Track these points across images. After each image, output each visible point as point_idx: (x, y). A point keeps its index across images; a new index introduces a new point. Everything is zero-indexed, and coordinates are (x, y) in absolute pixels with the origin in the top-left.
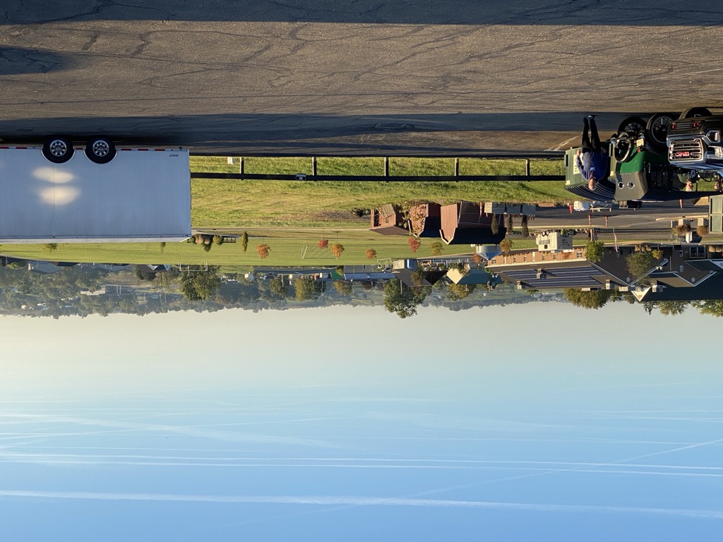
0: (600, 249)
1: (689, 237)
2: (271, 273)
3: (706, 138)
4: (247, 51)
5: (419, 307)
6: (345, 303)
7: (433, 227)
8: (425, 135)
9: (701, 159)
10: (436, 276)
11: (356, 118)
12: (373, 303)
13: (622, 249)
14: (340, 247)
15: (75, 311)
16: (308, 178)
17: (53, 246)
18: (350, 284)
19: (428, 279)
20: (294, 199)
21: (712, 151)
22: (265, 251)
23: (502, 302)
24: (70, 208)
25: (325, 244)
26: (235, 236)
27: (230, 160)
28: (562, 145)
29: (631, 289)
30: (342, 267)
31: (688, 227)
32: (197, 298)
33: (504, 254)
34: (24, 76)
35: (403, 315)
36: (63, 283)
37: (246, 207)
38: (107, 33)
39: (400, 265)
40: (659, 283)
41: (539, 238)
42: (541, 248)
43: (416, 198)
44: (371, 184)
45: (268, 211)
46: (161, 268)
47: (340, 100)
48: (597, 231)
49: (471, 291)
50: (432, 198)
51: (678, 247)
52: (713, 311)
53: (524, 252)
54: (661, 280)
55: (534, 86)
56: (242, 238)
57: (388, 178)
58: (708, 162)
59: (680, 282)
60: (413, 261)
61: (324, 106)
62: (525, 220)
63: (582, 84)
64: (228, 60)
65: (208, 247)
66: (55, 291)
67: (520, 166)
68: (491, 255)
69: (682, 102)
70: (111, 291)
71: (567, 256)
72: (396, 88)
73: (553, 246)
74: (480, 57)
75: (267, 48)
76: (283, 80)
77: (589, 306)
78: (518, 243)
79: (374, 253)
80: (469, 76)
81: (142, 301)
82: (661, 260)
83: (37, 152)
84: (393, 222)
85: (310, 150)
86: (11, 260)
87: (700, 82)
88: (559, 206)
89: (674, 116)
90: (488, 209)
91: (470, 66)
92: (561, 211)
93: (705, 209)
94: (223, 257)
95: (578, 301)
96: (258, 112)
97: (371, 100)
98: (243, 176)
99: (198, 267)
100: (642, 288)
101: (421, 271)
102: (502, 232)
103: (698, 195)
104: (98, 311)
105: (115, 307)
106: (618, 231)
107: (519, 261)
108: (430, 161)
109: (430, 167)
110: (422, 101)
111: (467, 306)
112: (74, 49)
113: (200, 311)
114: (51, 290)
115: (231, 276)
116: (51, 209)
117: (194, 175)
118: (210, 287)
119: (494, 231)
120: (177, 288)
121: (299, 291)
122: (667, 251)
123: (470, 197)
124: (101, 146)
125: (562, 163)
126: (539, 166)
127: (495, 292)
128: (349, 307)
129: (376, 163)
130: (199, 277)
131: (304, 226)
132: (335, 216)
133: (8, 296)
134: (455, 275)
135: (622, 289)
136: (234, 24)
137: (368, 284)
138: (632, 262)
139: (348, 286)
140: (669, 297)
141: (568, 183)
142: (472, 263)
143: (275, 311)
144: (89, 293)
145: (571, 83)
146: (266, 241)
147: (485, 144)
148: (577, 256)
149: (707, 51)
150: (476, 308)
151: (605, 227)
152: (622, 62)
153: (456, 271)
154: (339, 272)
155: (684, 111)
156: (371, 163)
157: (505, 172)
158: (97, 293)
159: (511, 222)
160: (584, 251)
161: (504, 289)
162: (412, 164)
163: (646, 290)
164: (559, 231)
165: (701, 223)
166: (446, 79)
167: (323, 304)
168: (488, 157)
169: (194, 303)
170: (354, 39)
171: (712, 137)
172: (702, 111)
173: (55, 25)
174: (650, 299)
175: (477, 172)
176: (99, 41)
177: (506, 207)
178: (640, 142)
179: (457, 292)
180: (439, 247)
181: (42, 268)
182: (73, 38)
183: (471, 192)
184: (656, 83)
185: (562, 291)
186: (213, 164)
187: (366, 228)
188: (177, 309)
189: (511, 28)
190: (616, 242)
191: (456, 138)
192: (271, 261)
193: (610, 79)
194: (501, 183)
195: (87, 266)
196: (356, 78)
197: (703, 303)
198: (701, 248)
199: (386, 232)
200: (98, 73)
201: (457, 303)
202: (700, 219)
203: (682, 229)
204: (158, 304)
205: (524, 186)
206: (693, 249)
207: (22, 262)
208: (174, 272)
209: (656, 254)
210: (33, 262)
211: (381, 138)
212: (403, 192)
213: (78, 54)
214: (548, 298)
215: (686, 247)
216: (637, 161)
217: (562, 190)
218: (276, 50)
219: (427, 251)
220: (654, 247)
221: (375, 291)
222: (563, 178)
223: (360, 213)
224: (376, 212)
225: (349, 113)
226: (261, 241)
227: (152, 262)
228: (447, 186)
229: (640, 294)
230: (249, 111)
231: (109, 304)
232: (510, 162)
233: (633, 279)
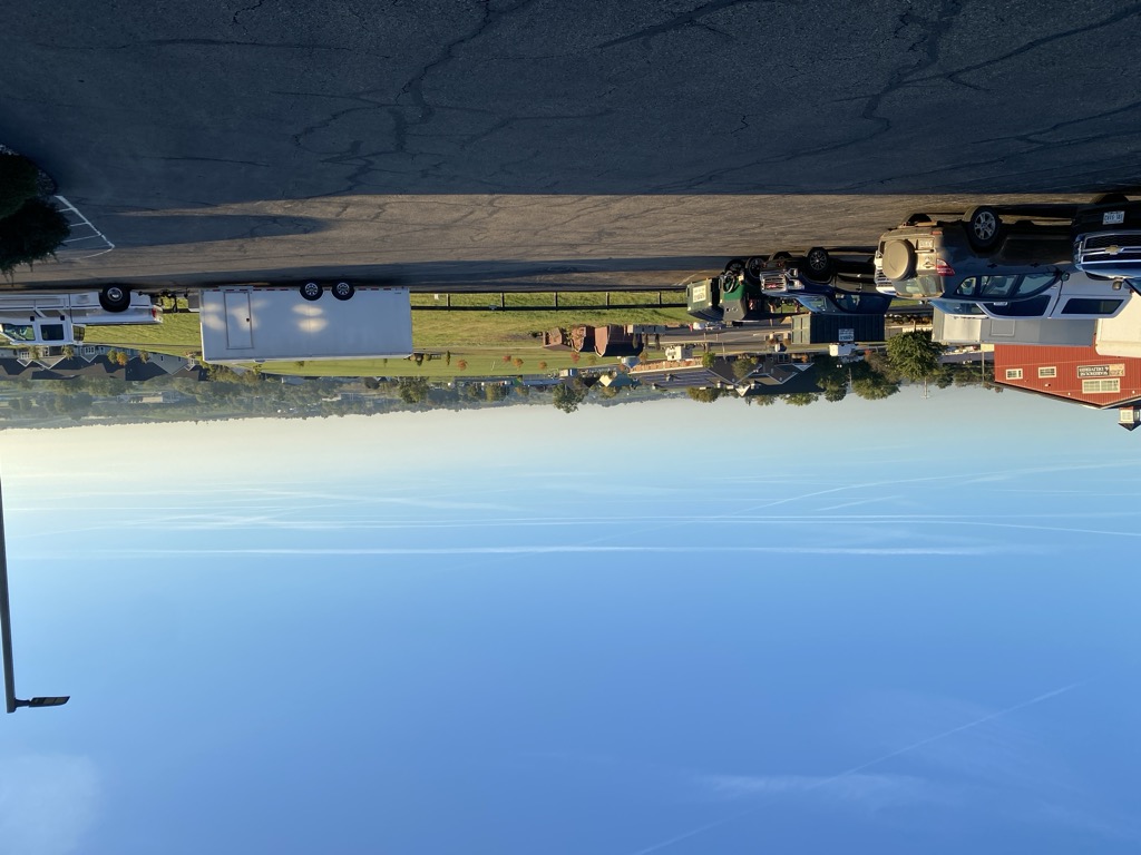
0: (713, 357)
1: (777, 347)
2: (468, 381)
3: (787, 274)
4: (456, 215)
5: (579, 405)
6: (524, 403)
7: (589, 344)
8: (584, 275)
9: (784, 289)
10: (592, 381)
11: (533, 263)
12: (545, 403)
13: (728, 358)
14: (520, 361)
15: (318, 414)
16: (498, 309)
17: (302, 364)
18: (528, 389)
19: (586, 383)
20: (484, 325)
21: (792, 283)
22: (463, 365)
23: (641, 399)
24: (321, 334)
25: (509, 358)
26: (441, 354)
27: (436, 296)
28: (685, 281)
29: (735, 387)
30: (521, 376)
31: (776, 340)
32: (412, 402)
33: (642, 364)
34: (291, 236)
35: (568, 411)
36: (309, 392)
37: (449, 332)
38: (356, 204)
39: (565, 373)
40: (756, 382)
41: (668, 351)
42: (670, 358)
43: (576, 323)
44: (543, 312)
45: (465, 335)
46: (383, 379)
47: (522, 250)
48: (710, 344)
49: (618, 392)
50: (589, 323)
51: (770, 355)
52: (795, 402)
53: (656, 362)
54: (757, 380)
55: (665, 238)
56: (446, 356)
57: (557, 308)
58: (790, 291)
59: (771, 381)
60: (575, 371)
61: (511, 255)
62: (657, 338)
63: (699, 236)
64: (442, 222)
65: (420, 363)
66: (303, 399)
67: (653, 297)
68: (632, 364)
69: (771, 248)
70: (346, 397)
71: (688, 364)
72: (564, 241)
73: (678, 356)
74: (626, 218)
75: (471, 213)
76: (481, 236)
77: (705, 401)
78: (653, 355)
79: (545, 365)
80: (618, 232)
81: (369, 405)
82: (757, 365)
83: (295, 293)
84: (559, 341)
85: (499, 288)
86: (269, 376)
87: (782, 233)
88: (682, 327)
89: (765, 258)
90: (630, 330)
91: (618, 224)
92: (684, 330)
93: (788, 326)
94: (432, 371)
95: (697, 397)
96: (462, 260)
97: (545, 250)
98: (449, 308)
99: (411, 378)
100: (744, 386)
101: (580, 378)
102: (641, 346)
103: (783, 316)
104: (336, 413)
105: (350, 410)
106: (725, 344)
107: (653, 369)
108: (587, 295)
109: (586, 299)
110: (582, 250)
111: (615, 403)
112: (330, 216)
113: (414, 411)
114: (299, 397)
115: (437, 384)
116: (308, 336)
117: (413, 308)
118: (421, 393)
119: (635, 346)
120: (396, 394)
121: (490, 395)
122: (761, 358)
123: (617, 321)
124: (343, 287)
125: (684, 294)
126: (668, 297)
127: (635, 392)
128: (527, 406)
129: (547, 297)
130: (413, 386)
131: (492, 345)
132: (516, 338)
133: (267, 403)
134: (606, 380)
135: (729, 387)
136: (449, 197)
137: (541, 388)
138: (736, 366)
139: (526, 390)
140: (763, 393)
141: (689, 309)
142: (618, 370)
143: (471, 410)
144: (328, 400)
145: (691, 235)
146: (464, 357)
147: (628, 281)
148: (697, 364)
149: (787, 212)
150: (622, 404)
151: (717, 341)
152: (728, 220)
153: (607, 377)
154: (519, 380)
155: (772, 254)
156: (542, 297)
157: (642, 302)
158: (335, 399)
159: (647, 339)
160: (701, 360)
161: (641, 390)
162: (573, 297)
163: (747, 388)
164: (682, 345)
165: (786, 337)
166: (601, 233)
167: (508, 405)
168: (631, 291)
169: (410, 405)
170: (536, 206)
171: (792, 274)
172: (784, 254)
173: (318, 200)
174: (750, 394)
175: (622, 302)
176: (348, 210)
177: (643, 328)
178: (741, 278)
179: (607, 393)
180: (594, 359)
181: (293, 381)
182: (330, 209)
183: (617, 318)
184: (751, 234)
185: (685, 390)
186: (423, 299)
187: (539, 346)
188: (397, 410)
189: (649, 197)
190: (724, 352)
191: (607, 277)
192: (468, 372)
193: (719, 232)
194: (639, 310)
195: (327, 379)
196: (535, 234)
197: (788, 396)
198: (786, 355)
199: (554, 348)
200: (345, 233)
201: (607, 400)
202: (785, 334)
203: (772, 341)
204: (382, 407)
205: (656, 312)
206: (781, 356)
207: (277, 377)
208: (394, 383)
209: (753, 361)
210: (286, 377)
211: (551, 278)
212: (566, 318)
213: (330, 220)
214: (675, 396)
215: (776, 355)
216: (739, 291)
217: (684, 314)
218: (478, 214)
219: (585, 363)
220: (752, 356)
221: (546, 393)
222: (686, 305)
223: (535, 335)
224: (547, 334)
225: (529, 259)
226: (460, 358)
227: (376, 375)
228: (599, 313)
229: (742, 391)
230: (454, 259)
231: (344, 407)
232: (647, 293)
233: (737, 379)
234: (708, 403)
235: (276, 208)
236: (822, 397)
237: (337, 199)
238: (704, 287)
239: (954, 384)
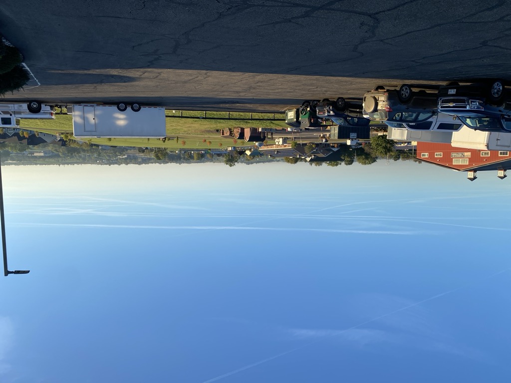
0: (296, 144)
1: (324, 140)
2: (186, 151)
3: (327, 108)
4: (190, 78)
5: (236, 163)
6: (211, 162)
7: (242, 136)
8: (241, 105)
9: (326, 115)
10: (242, 153)
11: (220, 99)
12: (220, 162)
13: (303, 144)
14: (210, 142)
15: (116, 163)
16: (203, 118)
17: (110, 139)
18: (213, 155)
19: (239, 154)
20: (195, 125)
21: (329, 112)
22: (184, 143)
23: (264, 162)
25: (205, 141)
26: (174, 138)
27: (174, 111)
28: (285, 109)
29: (305, 157)
30: (210, 149)
31: (324, 137)
32: (160, 159)
33: (264, 146)
34: (118, 84)
35: (231, 166)
36: (112, 153)
37: (178, 128)
39: (230, 149)
40: (314, 156)
41: (276, 140)
42: (277, 143)
43: (236, 126)
44: (222, 121)
45: (186, 129)
46: (147, 148)
47: (216, 93)
48: (295, 138)
49: (253, 158)
50: (242, 126)
51: (321, 144)
52: (331, 165)
53: (271, 145)
54: (315, 154)
55: (277, 91)
56: (176, 138)
57: (229, 119)
58: (328, 116)
59: (321, 155)
60: (234, 148)
61: (210, 95)
62: (272, 134)
63: (291, 90)
64: (184, 80)
65: (164, 141)
66: (109, 156)
67: (271, 116)
68: (260, 145)
69: (321, 97)
70: (129, 156)
71: (285, 146)
72: (234, 90)
73: (281, 143)
74: (261, 82)
75: (197, 77)
76: (199, 86)
77: (292, 163)
78: (270, 142)
79: (221, 144)
80: (257, 87)
81: (140, 160)
82: (315, 148)
83: (115, 108)
84: (228, 134)
85: (204, 109)
86: (95, 145)
87: (326, 91)
88: (283, 129)
89: (319, 101)
90: (260, 130)
91: (258, 84)
92: (284, 131)
93: (329, 131)
94: (170, 145)
95: (288, 162)
96: (189, 96)
97: (226, 93)
98: (182, 117)
99: (160, 148)
100: (309, 157)
101: (237, 151)
102: (265, 137)
103: (326, 126)
104: (124, 163)
105: (131, 162)
106: (302, 138)
107: (270, 148)
108: (241, 113)
109: (241, 116)
110: (242, 94)
111: (252, 163)
112: (137, 76)
113: (160, 164)
114: (108, 156)
115: (171, 152)
117: (167, 116)
118: (164, 155)
119: (262, 137)
120: (153, 156)
121: (195, 157)
122: (317, 145)
123: (254, 126)
124: (136, 106)
125: (284, 115)
126: (278, 116)
127: (261, 158)
128: (212, 163)
129: (225, 114)
130: (160, 152)
131: (198, 135)
132: (209, 132)
133: (93, 158)
134: (248, 153)
135: (303, 158)
136: (189, 71)
137: (219, 155)
138: (306, 148)
139: (212, 156)
140: (317, 160)
141: (286, 121)
142: (254, 148)
143: (187, 164)
144: (121, 157)
145: (288, 90)
146: (185, 140)
147: (260, 108)
148: (289, 147)
149: (327, 83)
150: (255, 164)
151: (298, 137)
152: (303, 85)
153: (249, 151)
154: (209, 151)
155: (322, 99)
157: (266, 118)
158: (124, 157)
159: (267, 134)
160: (291, 145)
161: (264, 157)
162: (235, 114)
164: (283, 138)
165: (328, 136)
166: (250, 88)
167: (203, 162)
168: (261, 113)
169: (159, 161)
170: (224, 76)
171: (329, 108)
172: (326, 100)
174: (311, 161)
175: (257, 118)
176: (145, 74)
177: (266, 129)
178: (309, 109)
179: (249, 158)
180: (243, 143)
181: (105, 148)
182: (138, 73)
183: (255, 124)
184: (313, 91)
185: (283, 158)
187: (220, 136)
188: (152, 163)
189: (272, 75)
190: (301, 142)
191: (251, 106)
192: (186, 147)
193: (299, 89)
194: (264, 121)
195: (121, 147)
196: (223, 87)
197: (328, 162)
198: (328, 144)
199: (226, 137)
200: (141, 83)
201: (248, 162)
202: (328, 134)
203: (322, 137)
204: (146, 161)
205: (272, 123)
206: (326, 144)
207: (98, 146)
208: (152, 150)
209: (314, 146)
210: (102, 146)
211: (227, 105)
212: (232, 124)
213: (137, 78)
214: (278, 161)
215: (323, 144)
216: (307, 115)
217: (284, 124)
218: (200, 78)
219: (239, 144)
220: (313, 144)
221: (221, 158)
222: (285, 120)
223: (217, 131)
224: (223, 130)
225: (218, 97)
226: (182, 140)
227: (143, 146)
228: (247, 122)
229: (308, 159)
230: (186, 96)
231: (128, 161)
232: (268, 114)
233: (306, 154)
234: (293, 164)
235: (114, 72)
236: (343, 163)
237: (142, 70)
238: (293, 112)
239: (400, 159)
